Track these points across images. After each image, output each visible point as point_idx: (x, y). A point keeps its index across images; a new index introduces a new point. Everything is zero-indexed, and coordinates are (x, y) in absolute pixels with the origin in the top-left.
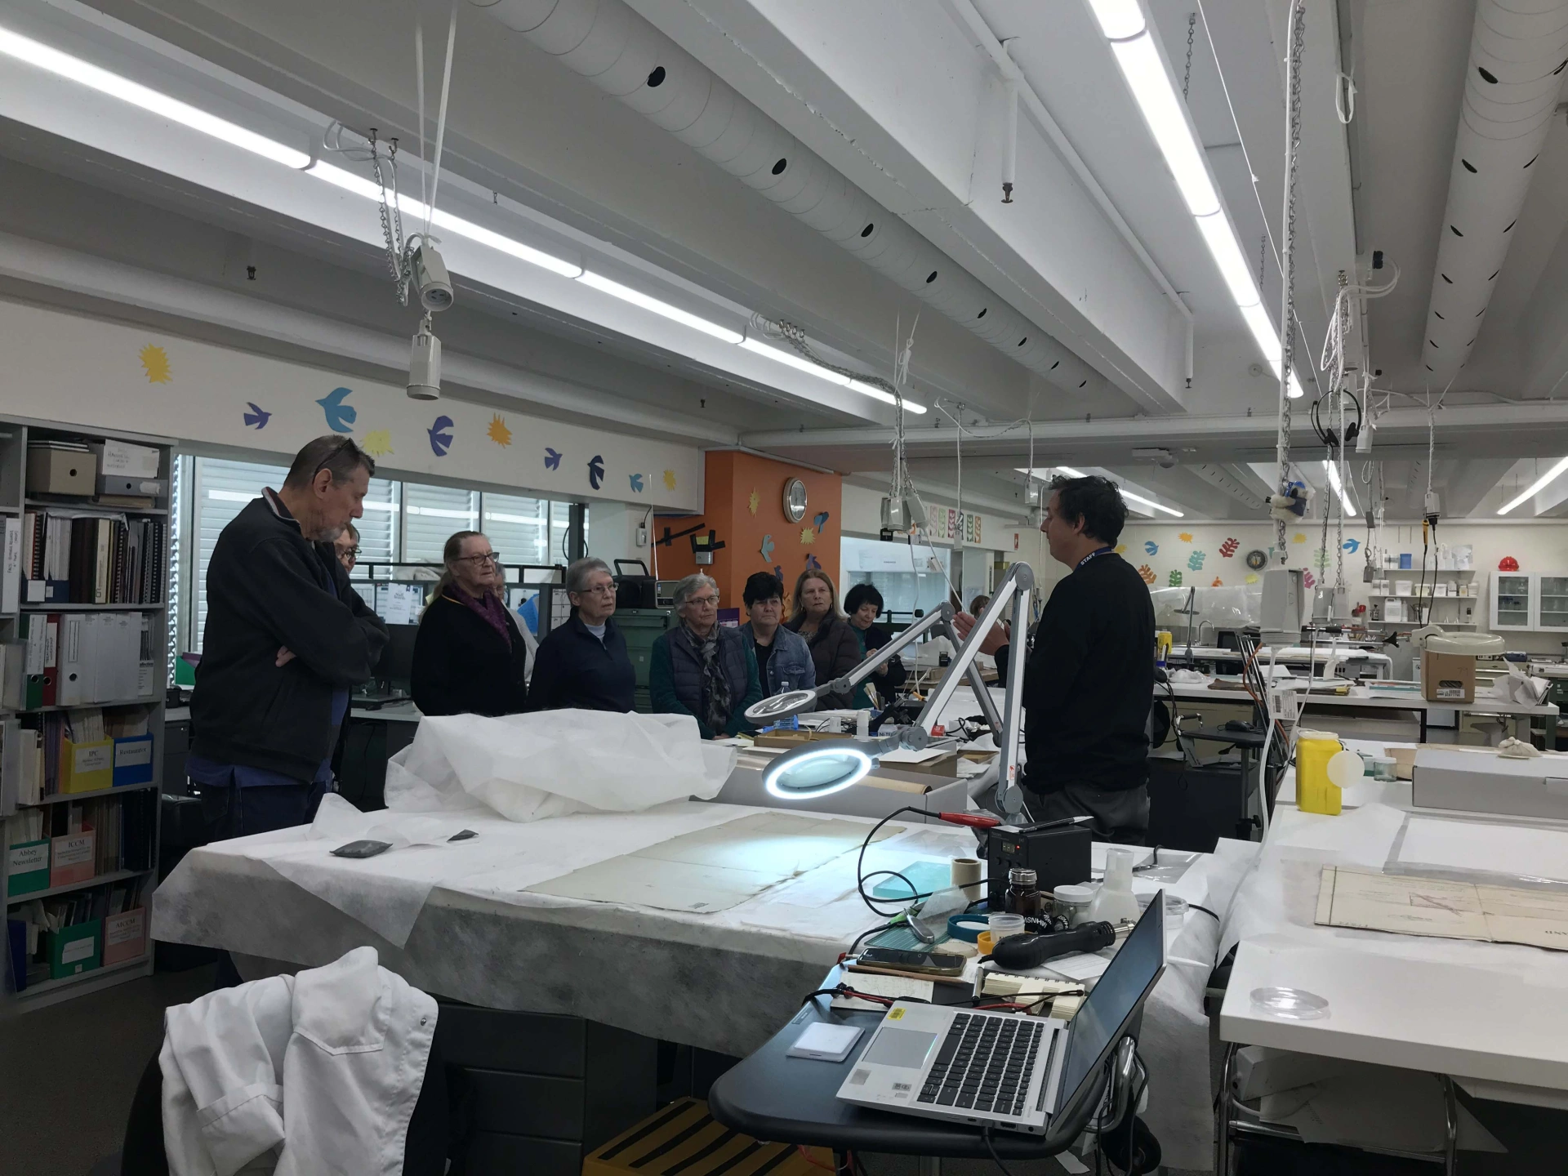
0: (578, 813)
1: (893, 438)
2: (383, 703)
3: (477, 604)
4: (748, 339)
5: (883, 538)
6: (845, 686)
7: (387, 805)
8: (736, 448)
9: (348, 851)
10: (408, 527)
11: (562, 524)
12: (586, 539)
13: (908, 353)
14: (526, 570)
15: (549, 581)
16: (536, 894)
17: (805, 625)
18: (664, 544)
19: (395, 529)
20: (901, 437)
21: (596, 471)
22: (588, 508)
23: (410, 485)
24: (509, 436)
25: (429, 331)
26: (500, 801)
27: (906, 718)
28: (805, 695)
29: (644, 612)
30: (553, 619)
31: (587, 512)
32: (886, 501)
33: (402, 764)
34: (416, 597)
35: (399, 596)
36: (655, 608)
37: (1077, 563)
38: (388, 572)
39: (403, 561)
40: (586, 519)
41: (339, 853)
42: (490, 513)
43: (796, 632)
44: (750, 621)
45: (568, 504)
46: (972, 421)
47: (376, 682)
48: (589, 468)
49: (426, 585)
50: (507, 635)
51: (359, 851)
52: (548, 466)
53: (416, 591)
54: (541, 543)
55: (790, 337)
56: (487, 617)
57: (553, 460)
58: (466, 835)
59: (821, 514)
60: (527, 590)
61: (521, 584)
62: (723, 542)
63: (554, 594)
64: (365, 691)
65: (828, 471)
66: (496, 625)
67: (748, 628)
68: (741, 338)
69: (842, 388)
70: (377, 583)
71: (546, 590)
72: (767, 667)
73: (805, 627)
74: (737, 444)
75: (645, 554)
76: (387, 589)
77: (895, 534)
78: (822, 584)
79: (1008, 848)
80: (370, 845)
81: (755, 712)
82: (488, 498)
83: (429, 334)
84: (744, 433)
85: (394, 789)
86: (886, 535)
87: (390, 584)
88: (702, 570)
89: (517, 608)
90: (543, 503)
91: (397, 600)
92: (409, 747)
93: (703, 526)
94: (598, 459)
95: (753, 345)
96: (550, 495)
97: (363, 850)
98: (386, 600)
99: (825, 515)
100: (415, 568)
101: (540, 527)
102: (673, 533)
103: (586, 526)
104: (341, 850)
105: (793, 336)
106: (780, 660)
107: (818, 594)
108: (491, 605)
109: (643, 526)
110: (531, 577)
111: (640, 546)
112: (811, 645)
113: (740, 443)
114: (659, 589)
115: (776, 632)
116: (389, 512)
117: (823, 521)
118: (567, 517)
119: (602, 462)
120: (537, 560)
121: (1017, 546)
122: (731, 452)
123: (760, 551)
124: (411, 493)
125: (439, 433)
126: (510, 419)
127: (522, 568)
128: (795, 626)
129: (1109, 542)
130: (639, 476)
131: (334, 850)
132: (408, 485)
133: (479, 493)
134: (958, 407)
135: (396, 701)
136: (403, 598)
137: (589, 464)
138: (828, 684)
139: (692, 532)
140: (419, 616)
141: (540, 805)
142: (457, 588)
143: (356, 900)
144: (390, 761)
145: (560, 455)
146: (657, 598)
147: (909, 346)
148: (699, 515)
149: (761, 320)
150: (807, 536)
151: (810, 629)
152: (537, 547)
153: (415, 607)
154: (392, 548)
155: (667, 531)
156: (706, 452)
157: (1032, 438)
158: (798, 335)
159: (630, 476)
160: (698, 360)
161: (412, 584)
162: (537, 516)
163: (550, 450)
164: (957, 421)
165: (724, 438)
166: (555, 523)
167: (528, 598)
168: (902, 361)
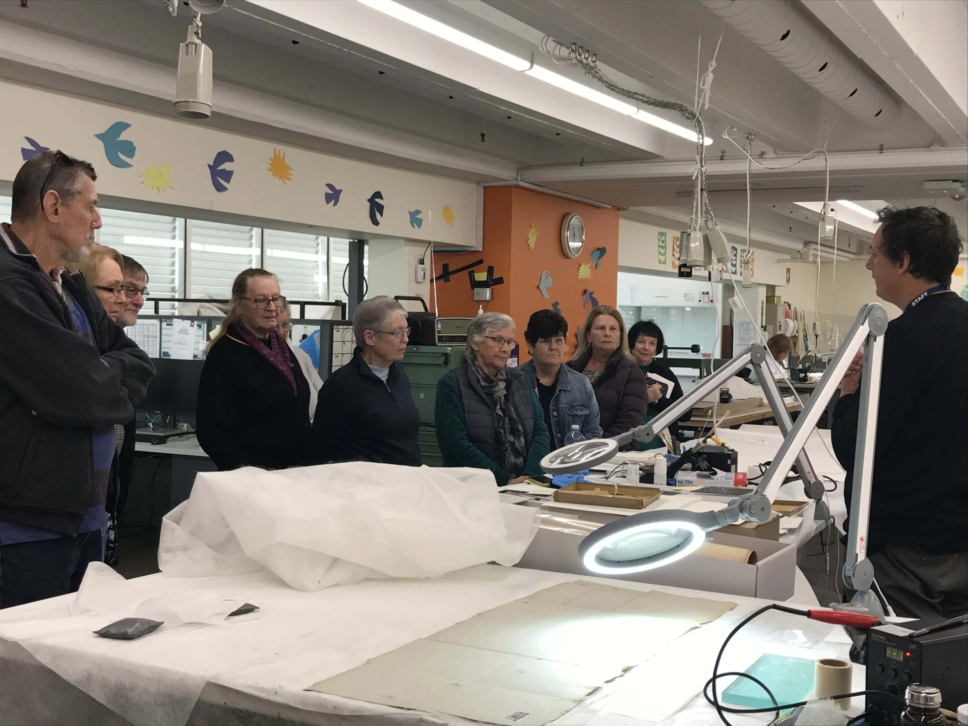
0: (368, 579)
1: (692, 170)
2: (168, 436)
3: (262, 345)
4: (535, 66)
5: (681, 275)
6: (648, 434)
7: (161, 568)
8: (515, 183)
9: (113, 631)
10: (192, 263)
11: (341, 260)
12: (366, 276)
13: (710, 77)
14: (306, 306)
15: (329, 318)
16: (324, 696)
17: (590, 363)
18: (442, 280)
19: (180, 265)
20: (702, 166)
21: (375, 207)
22: (367, 244)
23: (194, 222)
24: (290, 172)
25: (198, 38)
26: (283, 568)
27: (705, 464)
28: (606, 444)
29: (424, 349)
30: (334, 356)
31: (366, 248)
32: (685, 235)
33: (178, 523)
34: (200, 332)
35: (184, 332)
36: (436, 345)
37: (908, 303)
38: (173, 307)
39: (187, 298)
40: (366, 255)
41: (104, 634)
42: (272, 249)
43: (581, 372)
44: (532, 359)
45: (348, 241)
46: (759, 153)
47: (162, 416)
48: (368, 204)
49: (210, 322)
50: (291, 378)
51: (126, 633)
52: (328, 201)
53: (199, 326)
54: (321, 279)
55: (582, 62)
56: (271, 359)
57: (333, 196)
58: (247, 609)
59: (599, 249)
60: (308, 326)
61: (302, 320)
62: (502, 278)
63: (335, 331)
64: (151, 424)
65: (605, 206)
66: (281, 367)
67: (531, 367)
68: (528, 64)
69: (629, 118)
70: (162, 319)
71: (327, 327)
72: (551, 408)
73: (590, 366)
74: (516, 179)
75: (424, 291)
76: (171, 325)
77: (694, 272)
78: (613, 322)
79: (895, 655)
80: (137, 625)
81: (552, 462)
82: (269, 235)
83: (198, 41)
84: (523, 167)
85: (169, 550)
86: (685, 272)
87: (175, 320)
88: (481, 306)
89: (299, 344)
90: (323, 239)
91: (182, 336)
92: (185, 503)
93: (481, 262)
94: (378, 195)
95: (540, 73)
96: (330, 232)
97: (130, 631)
98: (170, 335)
99: (602, 251)
100: (199, 304)
101: (320, 263)
102: (451, 269)
103: (366, 262)
104: (106, 630)
105: (585, 61)
106: (564, 400)
107: (608, 332)
108: (276, 347)
109: (422, 262)
110: (312, 313)
111: (419, 283)
112: (594, 386)
113: (519, 178)
114: (439, 326)
115: (559, 372)
116: (173, 248)
117: (600, 257)
118: (347, 253)
119: (381, 198)
120: (317, 296)
121: (788, 281)
122: (508, 188)
123: (538, 287)
124: (194, 230)
125: (220, 168)
126: (292, 155)
127: (303, 304)
128: (579, 365)
129: (939, 281)
130: (418, 212)
131: (99, 628)
132: (191, 222)
133: (260, 229)
134: (748, 138)
135: (181, 435)
136: (188, 334)
137: (369, 200)
138: (630, 433)
139: (470, 268)
140: (204, 352)
141: (328, 570)
142: (243, 328)
143: (121, 693)
144: (166, 519)
145: (340, 191)
146: (437, 335)
147: (711, 69)
148: (477, 251)
149: (551, 44)
150: (585, 272)
151: (596, 368)
152: (317, 283)
153: (199, 343)
154: (177, 284)
155: (445, 267)
156: (485, 187)
157: (828, 169)
158: (590, 59)
159: (409, 212)
160: (482, 90)
161: (196, 320)
162: (317, 252)
163: (330, 186)
164: (748, 152)
165: (504, 173)
166: (333, 260)
167: (309, 334)
168: (704, 85)
